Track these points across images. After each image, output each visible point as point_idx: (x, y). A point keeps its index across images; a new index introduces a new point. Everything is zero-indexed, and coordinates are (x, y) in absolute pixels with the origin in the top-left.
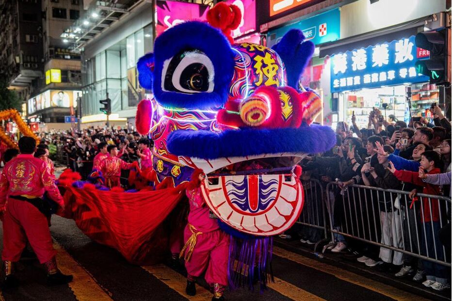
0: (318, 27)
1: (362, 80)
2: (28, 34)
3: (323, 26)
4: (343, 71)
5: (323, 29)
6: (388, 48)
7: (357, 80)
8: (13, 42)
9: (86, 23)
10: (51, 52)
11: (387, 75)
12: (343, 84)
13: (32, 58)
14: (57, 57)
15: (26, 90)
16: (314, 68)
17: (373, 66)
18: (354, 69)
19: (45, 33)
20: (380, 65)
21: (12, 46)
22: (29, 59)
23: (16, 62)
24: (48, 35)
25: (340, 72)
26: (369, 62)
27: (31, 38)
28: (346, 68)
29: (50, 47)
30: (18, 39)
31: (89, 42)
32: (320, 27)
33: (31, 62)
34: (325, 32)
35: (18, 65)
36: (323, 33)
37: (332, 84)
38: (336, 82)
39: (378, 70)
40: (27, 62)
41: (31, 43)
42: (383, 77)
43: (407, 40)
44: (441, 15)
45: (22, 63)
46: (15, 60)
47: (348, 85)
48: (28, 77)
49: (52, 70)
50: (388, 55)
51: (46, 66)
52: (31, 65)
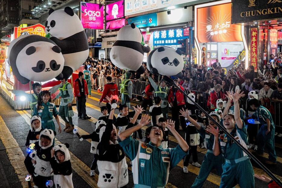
0: (148, 19)
1: (165, 42)
2: (12, 7)
3: (150, 19)
4: (158, 38)
5: (150, 21)
6: (174, 31)
7: (163, 42)
8: (4, 10)
9: (45, 6)
10: (23, 15)
11: (174, 41)
12: (158, 43)
13: (13, 18)
14: (26, 18)
15: (8, 32)
16: (147, 35)
17: (169, 37)
18: (162, 37)
19: (20, 6)
20: (171, 37)
21: (3, 12)
22: (12, 18)
23: (5, 20)
24: (21, 7)
25: (157, 38)
26: (167, 35)
27: (13, 9)
28: (159, 37)
29: (22, 13)
30: (7, 9)
31: (44, 13)
32: (149, 19)
33: (13, 20)
34: (151, 22)
35: (6, 21)
36: (150, 22)
37: (154, 43)
38: (155, 42)
39: (171, 39)
40: (11, 20)
41: (13, 11)
42: (172, 42)
43: (180, 30)
44: (191, 22)
45: (8, 20)
46: (5, 19)
47: (160, 43)
48: (11, 27)
49: (23, 24)
50: (174, 34)
51: (20, 22)
52: (13, 21)
